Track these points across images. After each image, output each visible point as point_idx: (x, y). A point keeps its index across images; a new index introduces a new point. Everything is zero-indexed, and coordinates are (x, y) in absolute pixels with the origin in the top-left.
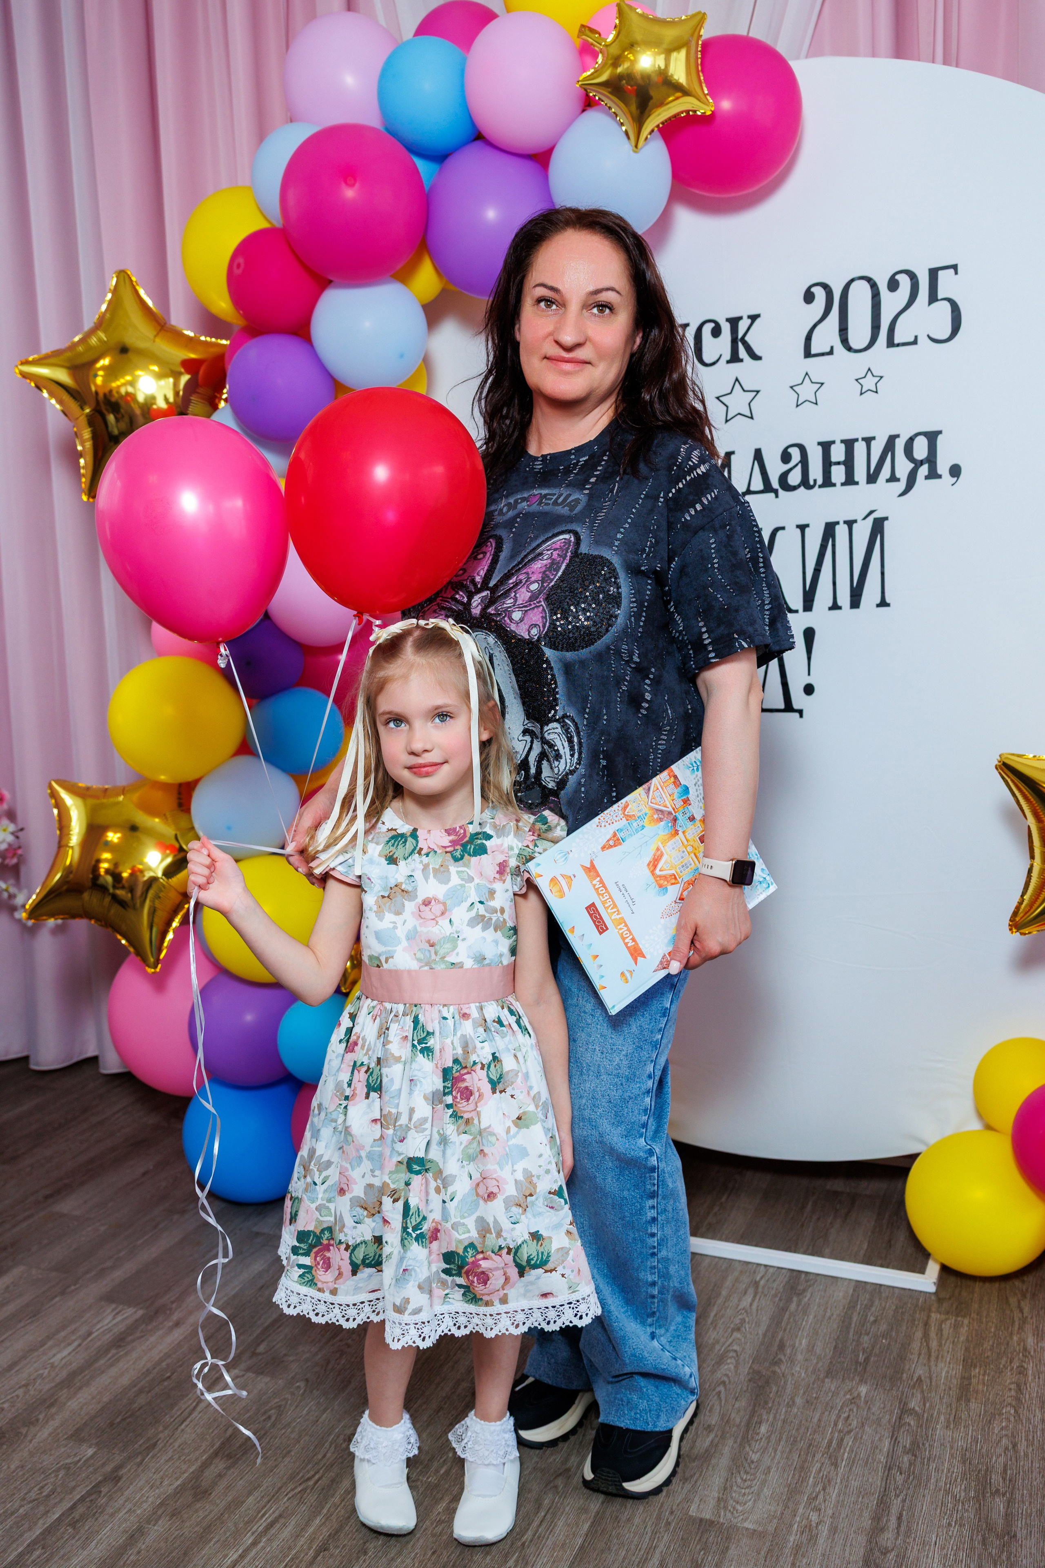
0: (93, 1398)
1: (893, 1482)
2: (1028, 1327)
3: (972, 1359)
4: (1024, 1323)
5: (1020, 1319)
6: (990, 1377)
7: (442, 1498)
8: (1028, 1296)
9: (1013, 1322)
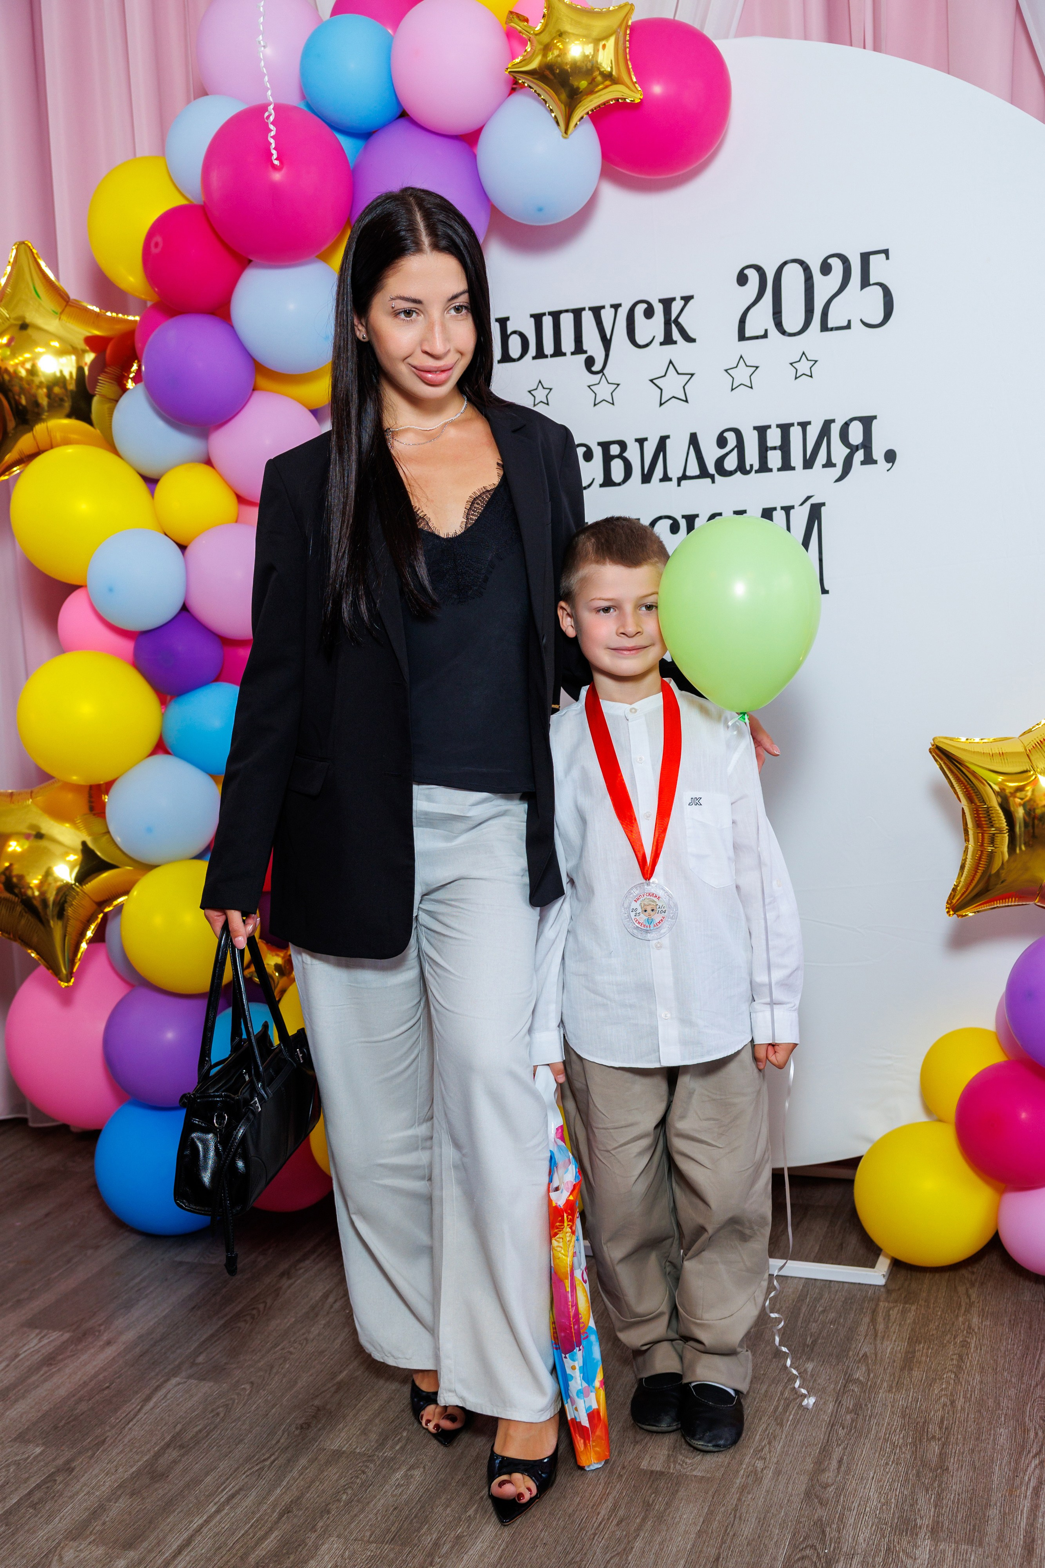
1: (835, 1436)
2: (975, 1310)
3: (918, 1337)
4: (970, 1305)
6: (934, 1351)
9: (960, 1306)
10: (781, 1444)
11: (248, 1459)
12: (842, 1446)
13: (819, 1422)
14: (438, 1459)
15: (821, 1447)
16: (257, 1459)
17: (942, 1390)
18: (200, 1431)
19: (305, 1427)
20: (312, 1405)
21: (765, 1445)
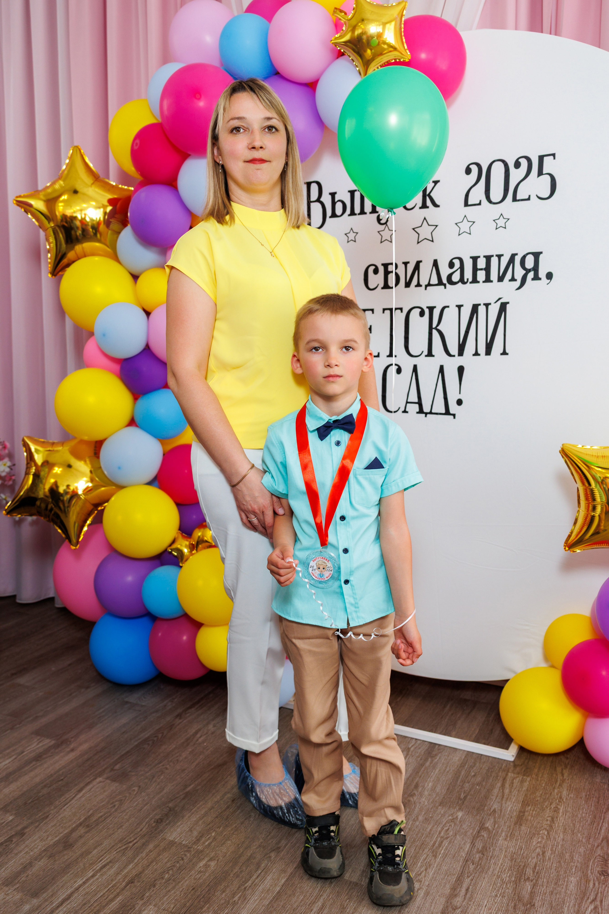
0: (18, 788)
1: (467, 869)
2: (565, 785)
3: (528, 801)
4: (563, 782)
5: (561, 780)
6: (537, 813)
7: (203, 859)
8: (569, 767)
9: (557, 781)
10: (433, 872)
11: (120, 841)
12: (470, 878)
13: (459, 858)
14: (227, 855)
15: (457, 876)
16: (126, 841)
17: (538, 843)
18: (101, 816)
19: (159, 821)
20: (168, 807)
21: (423, 871)
